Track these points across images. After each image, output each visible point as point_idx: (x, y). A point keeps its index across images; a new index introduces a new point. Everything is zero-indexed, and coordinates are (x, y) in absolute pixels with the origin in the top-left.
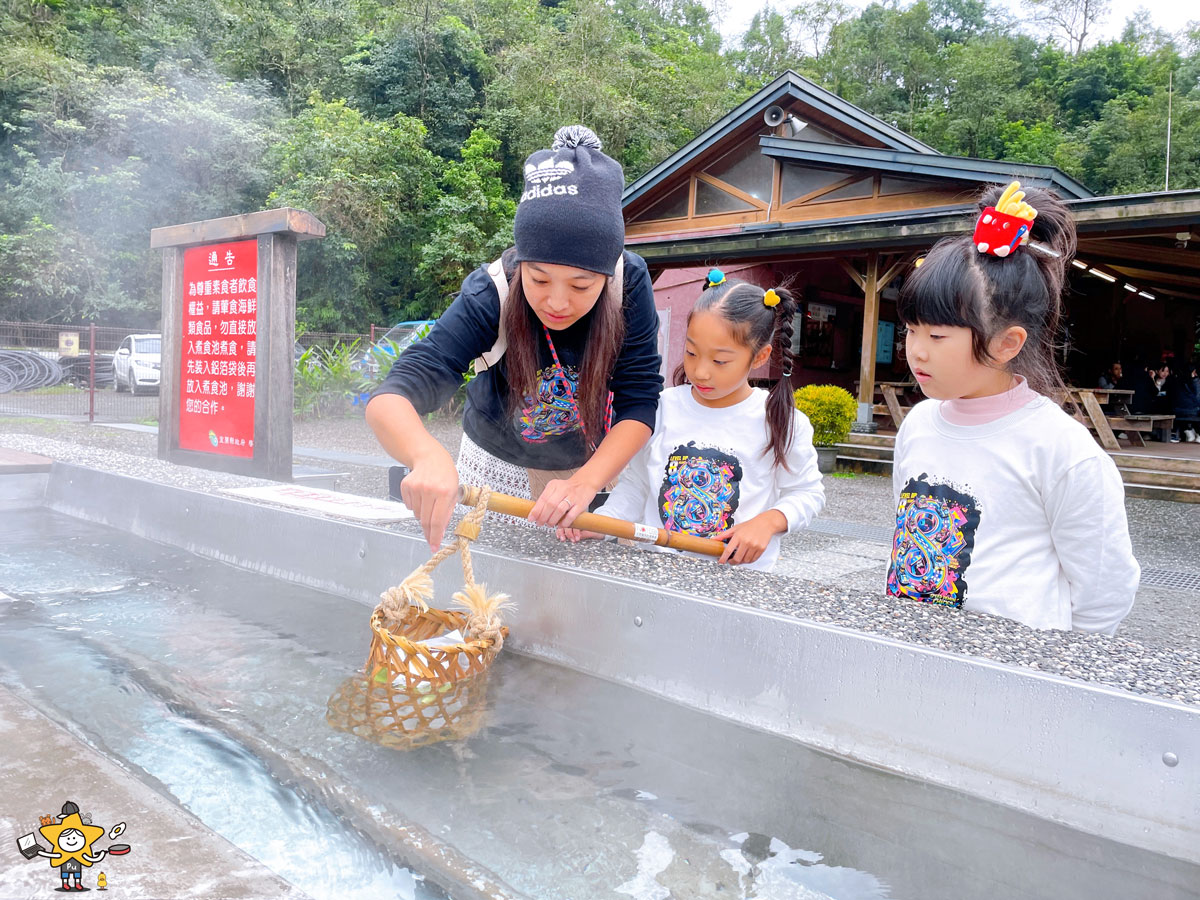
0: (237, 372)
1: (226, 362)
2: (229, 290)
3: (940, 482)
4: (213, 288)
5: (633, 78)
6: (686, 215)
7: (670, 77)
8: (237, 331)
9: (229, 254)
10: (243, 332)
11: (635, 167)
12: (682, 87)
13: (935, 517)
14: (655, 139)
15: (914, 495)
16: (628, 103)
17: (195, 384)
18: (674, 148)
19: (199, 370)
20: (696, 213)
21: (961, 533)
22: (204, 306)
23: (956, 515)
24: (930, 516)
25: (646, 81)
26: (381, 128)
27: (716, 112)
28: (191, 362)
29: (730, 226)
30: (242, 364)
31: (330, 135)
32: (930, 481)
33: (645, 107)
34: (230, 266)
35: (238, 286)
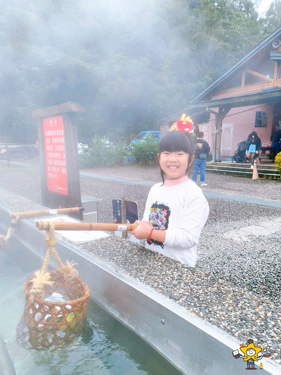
0: (61, 164)
1: (58, 161)
2: (56, 134)
3: (161, 203)
4: (52, 133)
5: (223, 33)
6: (241, 86)
7: (238, 31)
8: (60, 149)
9: (55, 120)
10: (62, 150)
11: (223, 69)
12: (242, 35)
13: (159, 214)
14: (231, 57)
15: (154, 208)
16: (221, 43)
17: (50, 168)
18: (238, 59)
19: (51, 163)
20: (245, 85)
21: (165, 218)
22: (50, 140)
23: (164, 213)
24: (158, 214)
25: (228, 34)
26: (134, 62)
27: (255, 43)
28: (48, 160)
29: (257, 89)
30: (62, 161)
31: (118, 66)
32: (158, 204)
33: (227, 44)
34: (56, 125)
35: (59, 132)
